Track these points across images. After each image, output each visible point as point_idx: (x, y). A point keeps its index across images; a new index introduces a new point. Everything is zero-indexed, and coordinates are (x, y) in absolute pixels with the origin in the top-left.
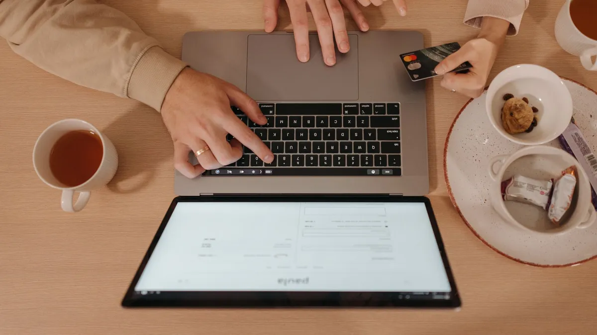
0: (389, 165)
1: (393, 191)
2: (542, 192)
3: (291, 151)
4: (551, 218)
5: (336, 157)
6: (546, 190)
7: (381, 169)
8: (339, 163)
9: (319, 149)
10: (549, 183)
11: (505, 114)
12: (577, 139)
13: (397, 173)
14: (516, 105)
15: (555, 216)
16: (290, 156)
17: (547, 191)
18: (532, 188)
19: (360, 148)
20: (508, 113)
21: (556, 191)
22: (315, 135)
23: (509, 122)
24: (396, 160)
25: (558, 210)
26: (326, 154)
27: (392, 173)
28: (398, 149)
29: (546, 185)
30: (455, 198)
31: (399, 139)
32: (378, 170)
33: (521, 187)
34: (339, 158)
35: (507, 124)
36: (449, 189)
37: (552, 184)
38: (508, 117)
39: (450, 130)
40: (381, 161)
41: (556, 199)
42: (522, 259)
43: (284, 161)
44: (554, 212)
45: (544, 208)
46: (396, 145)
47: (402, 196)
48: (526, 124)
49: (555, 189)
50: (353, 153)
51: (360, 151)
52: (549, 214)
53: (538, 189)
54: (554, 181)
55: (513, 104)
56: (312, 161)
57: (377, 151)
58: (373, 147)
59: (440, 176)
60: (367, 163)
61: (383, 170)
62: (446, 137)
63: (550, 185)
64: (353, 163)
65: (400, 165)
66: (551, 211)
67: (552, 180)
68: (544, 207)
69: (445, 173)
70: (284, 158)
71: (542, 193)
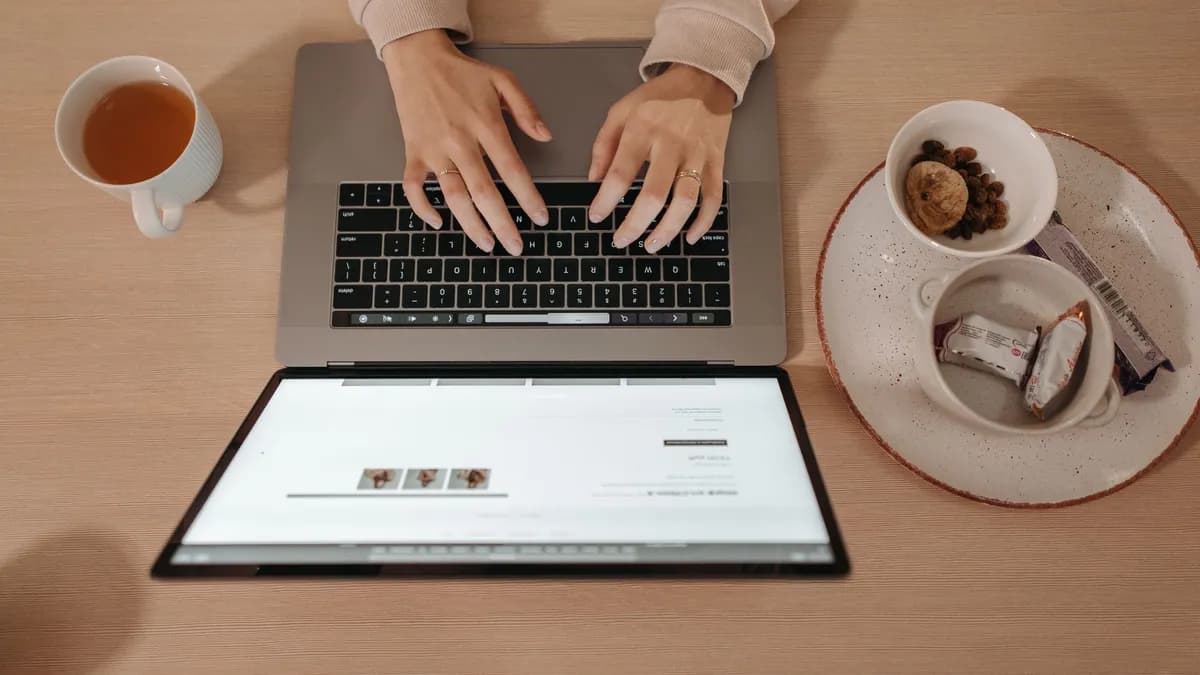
0: (707, 305)
1: (714, 357)
2: (1016, 350)
3: (511, 278)
4: (1030, 402)
5: (600, 289)
6: (1025, 347)
7: (690, 313)
8: (607, 301)
9: (566, 272)
10: (1031, 334)
11: (910, 197)
12: (1072, 255)
13: (722, 319)
14: (930, 175)
15: (1037, 398)
16: (508, 286)
17: (1028, 350)
18: (996, 340)
19: (648, 270)
20: (916, 194)
21: (1045, 351)
22: (559, 244)
23: (921, 213)
24: (722, 295)
25: (1045, 389)
26: (580, 282)
27: (712, 321)
28: (724, 274)
29: (1025, 339)
30: (839, 371)
31: (726, 253)
32: (685, 315)
33: (975, 336)
34: (607, 291)
35: (919, 217)
36: (827, 352)
37: (1037, 336)
38: (919, 203)
39: (829, 237)
40: (690, 298)
41: (1043, 364)
42: (973, 493)
43: (497, 297)
44: (1036, 391)
45: (1018, 384)
46: (720, 264)
47: (732, 365)
48: (956, 209)
49: (1043, 347)
50: (635, 282)
51: (648, 277)
52: (1027, 396)
53: (1010, 343)
54: (1042, 333)
55: (924, 173)
56: (552, 297)
57: (682, 276)
58: (675, 269)
59: (809, 326)
60: (662, 301)
61: (694, 315)
62: (820, 248)
63: (1033, 338)
64: (635, 301)
65: (728, 305)
66: (1031, 390)
67: (1039, 329)
68: (1018, 379)
69: (819, 320)
70: (497, 292)
71: (1016, 352)
